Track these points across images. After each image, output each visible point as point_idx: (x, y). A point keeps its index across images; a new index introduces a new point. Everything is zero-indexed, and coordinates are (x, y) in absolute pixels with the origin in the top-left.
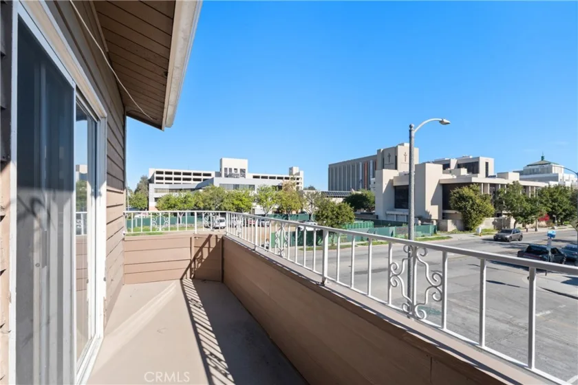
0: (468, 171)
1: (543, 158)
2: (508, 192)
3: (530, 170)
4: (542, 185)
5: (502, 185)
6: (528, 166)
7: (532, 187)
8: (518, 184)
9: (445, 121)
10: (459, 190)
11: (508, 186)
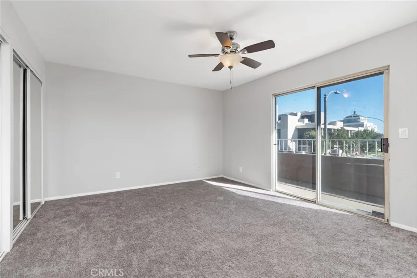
0: (309, 121)
1: (355, 112)
2: (337, 134)
3: (347, 119)
4: (356, 129)
5: (334, 129)
6: (346, 117)
7: (351, 131)
8: (344, 129)
9: (338, 92)
10: (310, 132)
11: (337, 130)
